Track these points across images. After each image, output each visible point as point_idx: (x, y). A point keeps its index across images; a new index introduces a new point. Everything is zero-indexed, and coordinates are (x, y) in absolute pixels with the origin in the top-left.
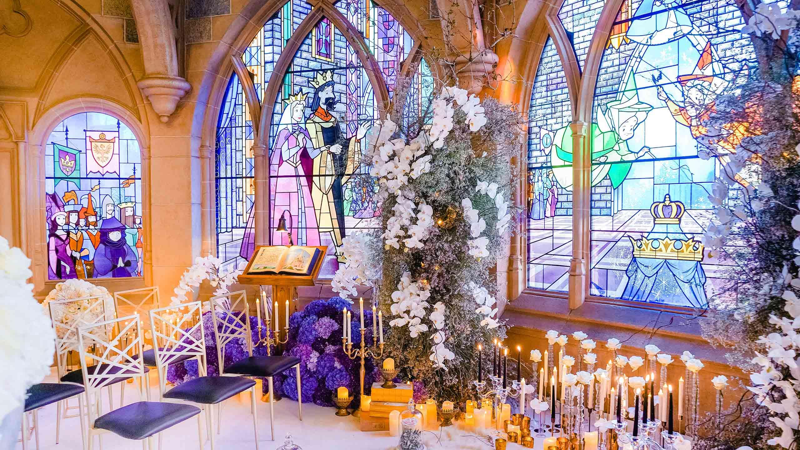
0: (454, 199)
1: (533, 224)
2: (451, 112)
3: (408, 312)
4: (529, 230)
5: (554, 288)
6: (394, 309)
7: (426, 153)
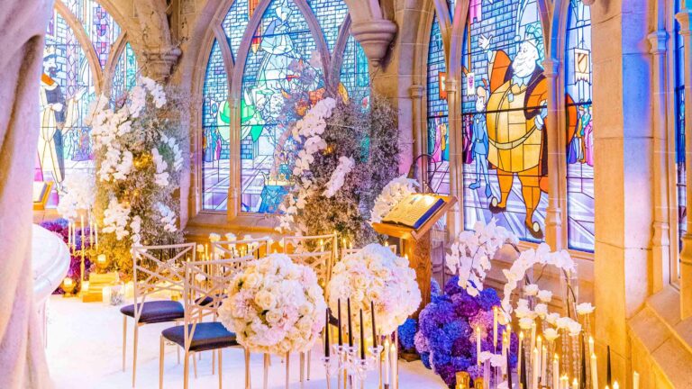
0: (146, 148)
1: (207, 165)
2: (144, 94)
3: (115, 223)
4: (203, 169)
5: (220, 208)
6: (106, 222)
7: (128, 119)
